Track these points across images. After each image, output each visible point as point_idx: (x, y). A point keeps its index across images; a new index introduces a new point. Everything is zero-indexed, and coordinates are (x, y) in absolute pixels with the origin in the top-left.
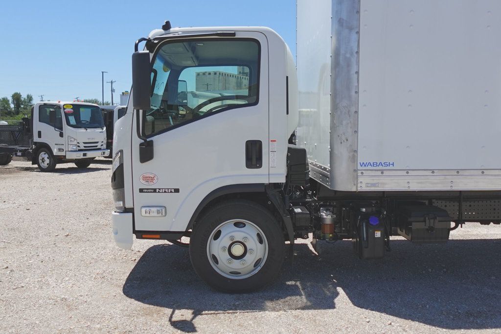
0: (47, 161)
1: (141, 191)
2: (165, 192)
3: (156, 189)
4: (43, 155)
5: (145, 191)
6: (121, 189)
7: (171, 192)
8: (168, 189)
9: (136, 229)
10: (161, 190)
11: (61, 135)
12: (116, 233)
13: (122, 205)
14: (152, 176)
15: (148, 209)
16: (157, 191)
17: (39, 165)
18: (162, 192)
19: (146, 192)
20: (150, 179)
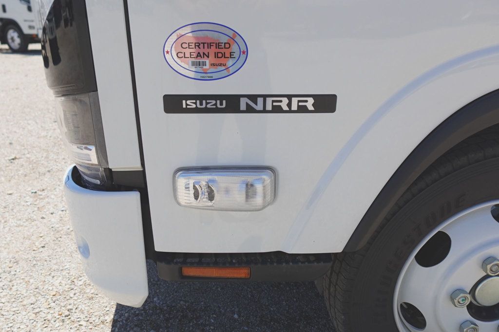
0: (18, 41)
1: (173, 104)
2: (277, 110)
3: (238, 97)
4: (12, 34)
5: (191, 104)
6: (85, 98)
7: (302, 109)
8: (289, 97)
9: (158, 248)
10: (260, 101)
11: (30, 9)
12: (85, 250)
13: (94, 160)
14: (224, 39)
15: (203, 179)
16: (243, 107)
17: (9, 45)
18: (264, 111)
19: (196, 111)
20: (212, 51)
